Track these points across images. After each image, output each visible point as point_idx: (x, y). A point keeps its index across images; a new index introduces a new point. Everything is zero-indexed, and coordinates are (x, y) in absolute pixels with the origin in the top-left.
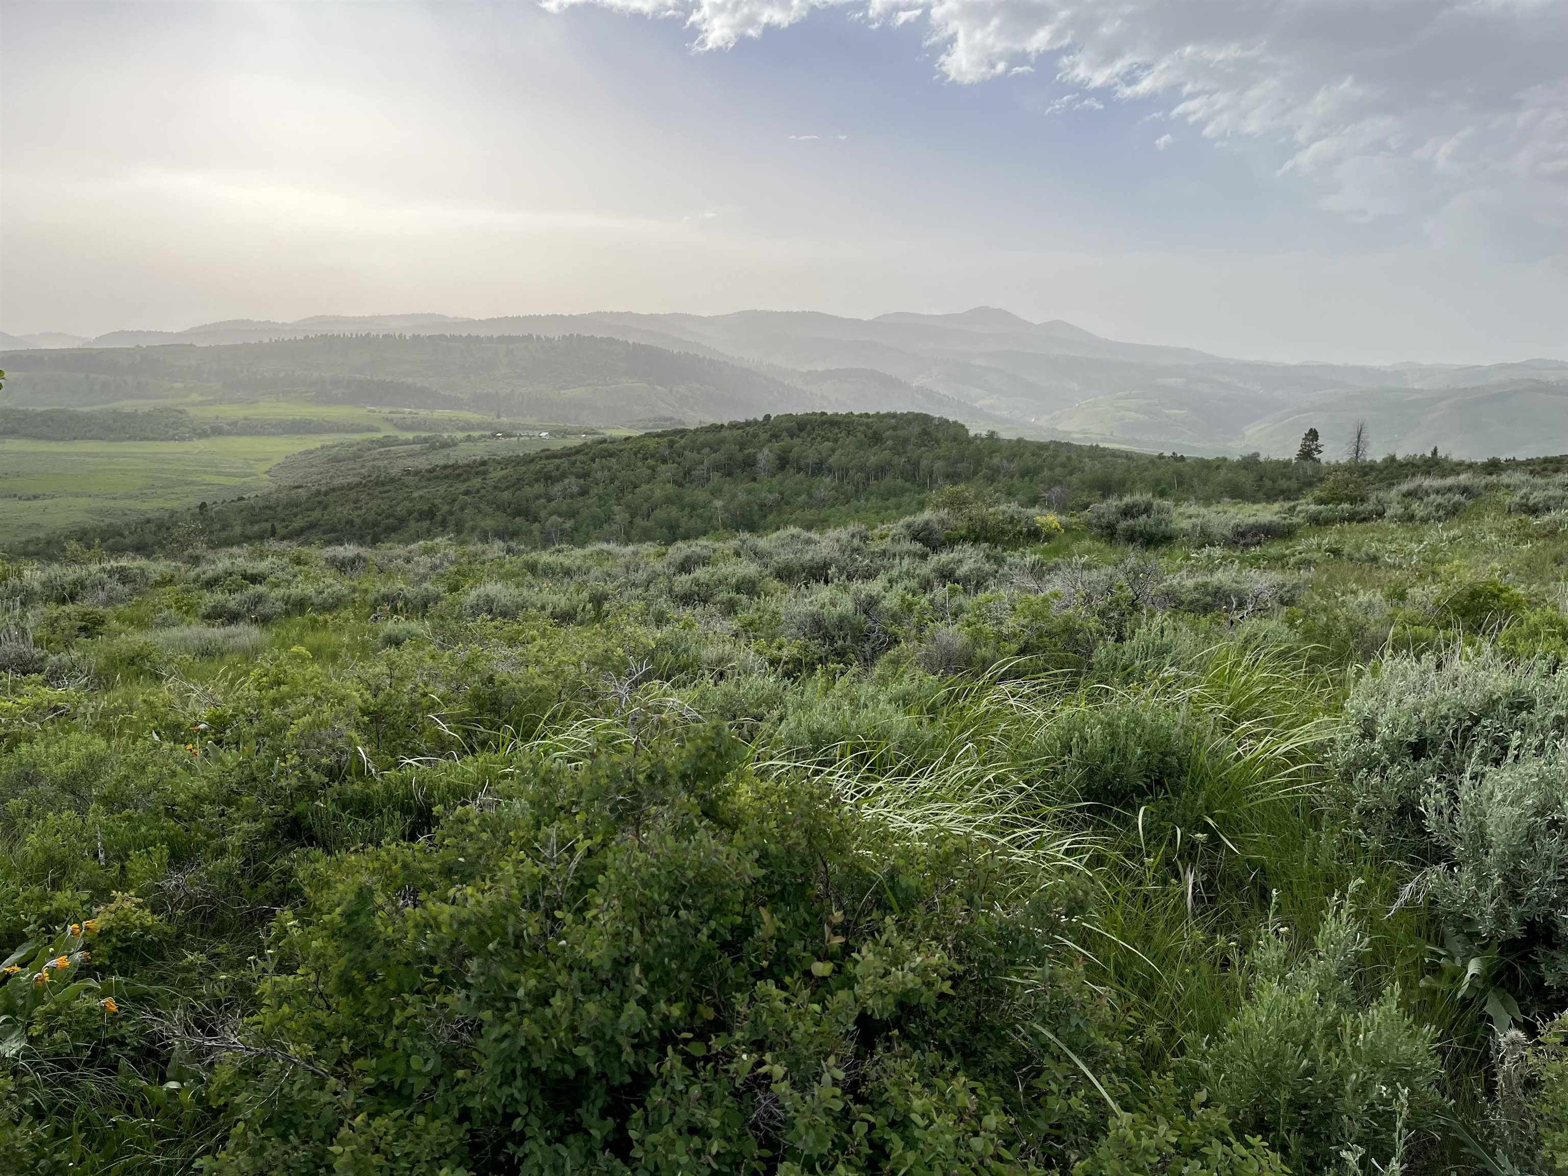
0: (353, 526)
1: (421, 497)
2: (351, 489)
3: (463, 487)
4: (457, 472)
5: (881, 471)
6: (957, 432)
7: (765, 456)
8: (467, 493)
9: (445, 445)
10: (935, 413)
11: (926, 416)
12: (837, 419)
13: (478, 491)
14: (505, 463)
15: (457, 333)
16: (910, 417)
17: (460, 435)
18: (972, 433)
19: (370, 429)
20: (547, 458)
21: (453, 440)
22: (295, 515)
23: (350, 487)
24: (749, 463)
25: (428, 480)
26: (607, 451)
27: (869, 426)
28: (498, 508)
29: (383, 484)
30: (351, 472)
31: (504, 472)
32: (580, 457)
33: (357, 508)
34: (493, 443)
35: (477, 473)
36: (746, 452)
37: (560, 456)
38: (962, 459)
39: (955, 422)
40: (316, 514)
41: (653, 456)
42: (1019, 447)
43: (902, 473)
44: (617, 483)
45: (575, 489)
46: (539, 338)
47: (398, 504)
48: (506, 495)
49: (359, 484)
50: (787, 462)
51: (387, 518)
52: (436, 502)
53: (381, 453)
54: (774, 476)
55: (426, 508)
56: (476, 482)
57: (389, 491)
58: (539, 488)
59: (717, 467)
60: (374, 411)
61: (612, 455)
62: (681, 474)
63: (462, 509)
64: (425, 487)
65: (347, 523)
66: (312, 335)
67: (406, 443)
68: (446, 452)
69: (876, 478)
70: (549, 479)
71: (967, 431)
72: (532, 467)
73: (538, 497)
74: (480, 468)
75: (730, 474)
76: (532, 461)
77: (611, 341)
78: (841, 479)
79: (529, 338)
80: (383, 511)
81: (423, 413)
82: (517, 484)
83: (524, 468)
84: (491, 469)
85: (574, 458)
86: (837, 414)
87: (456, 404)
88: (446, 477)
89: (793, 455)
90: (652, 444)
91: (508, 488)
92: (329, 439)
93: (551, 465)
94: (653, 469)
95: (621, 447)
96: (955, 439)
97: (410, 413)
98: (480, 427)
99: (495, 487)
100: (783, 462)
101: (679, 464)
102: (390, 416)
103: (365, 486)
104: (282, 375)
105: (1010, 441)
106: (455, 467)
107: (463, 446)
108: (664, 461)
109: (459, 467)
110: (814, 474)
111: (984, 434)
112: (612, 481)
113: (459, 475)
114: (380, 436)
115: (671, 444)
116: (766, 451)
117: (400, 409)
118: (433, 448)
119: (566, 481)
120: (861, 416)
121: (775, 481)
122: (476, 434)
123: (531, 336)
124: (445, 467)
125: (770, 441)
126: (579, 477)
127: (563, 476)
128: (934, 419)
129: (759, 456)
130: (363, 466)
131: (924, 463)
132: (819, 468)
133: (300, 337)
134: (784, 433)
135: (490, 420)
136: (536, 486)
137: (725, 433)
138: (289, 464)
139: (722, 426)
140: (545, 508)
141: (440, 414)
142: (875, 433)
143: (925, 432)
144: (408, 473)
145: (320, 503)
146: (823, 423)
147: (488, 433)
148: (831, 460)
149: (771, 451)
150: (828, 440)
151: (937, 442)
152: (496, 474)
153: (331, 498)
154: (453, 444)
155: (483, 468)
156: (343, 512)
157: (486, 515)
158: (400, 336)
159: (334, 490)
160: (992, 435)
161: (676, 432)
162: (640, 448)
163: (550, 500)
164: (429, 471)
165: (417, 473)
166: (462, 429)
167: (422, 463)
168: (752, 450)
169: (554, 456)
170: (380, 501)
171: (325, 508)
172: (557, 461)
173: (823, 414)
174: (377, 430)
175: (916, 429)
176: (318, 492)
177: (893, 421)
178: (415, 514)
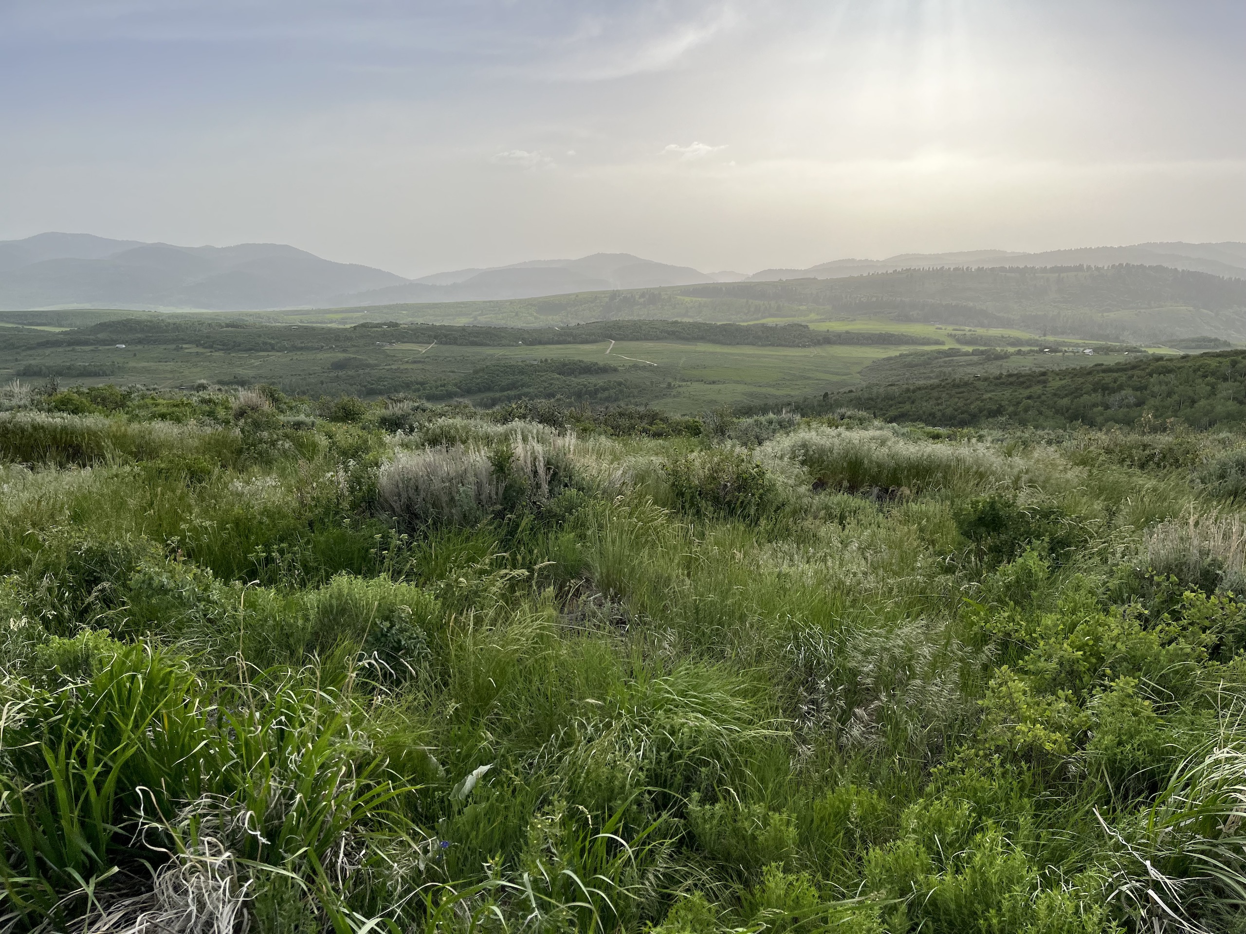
0: (934, 417)
1: (990, 398)
2: (933, 389)
3: (1027, 393)
4: (1021, 379)
8: (1029, 398)
9: (998, 357)
13: (1039, 397)
14: (1062, 374)
15: (1015, 265)
17: (1011, 350)
19: (937, 343)
20: (1104, 371)
21: (1005, 353)
22: (891, 406)
23: (933, 387)
25: (996, 385)
26: (1163, 367)
28: (1057, 412)
29: (958, 386)
30: (922, 376)
31: (1063, 382)
32: (1137, 372)
33: (938, 404)
34: (1040, 357)
35: (1039, 382)
37: (1117, 371)
40: (907, 406)
41: (1213, 374)
44: (1176, 397)
45: (1132, 400)
46: (1089, 268)
47: (971, 403)
48: (1065, 401)
49: (939, 386)
51: (962, 413)
52: (1003, 403)
53: (945, 362)
55: (995, 407)
56: (1037, 389)
57: (963, 392)
58: (1097, 397)
60: (941, 329)
61: (1170, 371)
63: (1026, 410)
64: (993, 391)
65: (930, 415)
66: (899, 269)
67: (966, 354)
68: (999, 363)
70: (1106, 389)
72: (1090, 379)
73: (1095, 405)
74: (1041, 377)
76: (1090, 373)
77: (1160, 269)
79: (1080, 268)
80: (959, 408)
81: (980, 331)
82: (1076, 393)
83: (1081, 380)
84: (1050, 379)
85: (1130, 373)
87: (1008, 324)
88: (1011, 383)
90: (1213, 363)
91: (1066, 395)
92: (904, 349)
93: (1108, 378)
94: (1213, 386)
95: (1179, 365)
97: (970, 331)
98: (1029, 343)
99: (1055, 395)
102: (954, 332)
103: (944, 387)
104: (874, 299)
106: (1018, 375)
107: (1013, 358)
108: (1225, 379)
109: (1022, 376)
112: (1169, 394)
113: (1023, 383)
114: (946, 347)
115: (1234, 364)
117: (962, 328)
118: (988, 359)
119: (1123, 392)
122: (1025, 349)
123: (1081, 266)
124: (1010, 376)
126: (1136, 389)
127: (1121, 388)
130: (932, 372)
133: (890, 271)
135: (1037, 337)
136: (1093, 395)
138: (877, 366)
140: (1102, 414)
141: (995, 332)
144: (978, 379)
145: (909, 398)
147: (1036, 349)
152: (1055, 384)
153: (918, 394)
154: (1006, 356)
155: (1042, 378)
156: (927, 406)
157: (1047, 417)
158: (967, 268)
159: (919, 389)
161: (1237, 353)
162: (1200, 366)
163: (1107, 407)
164: (997, 378)
165: (986, 379)
166: (1013, 344)
167: (979, 371)
169: (1109, 370)
170: (957, 400)
171: (913, 402)
172: (1116, 375)
174: (943, 343)
176: (908, 390)
178: (985, 412)
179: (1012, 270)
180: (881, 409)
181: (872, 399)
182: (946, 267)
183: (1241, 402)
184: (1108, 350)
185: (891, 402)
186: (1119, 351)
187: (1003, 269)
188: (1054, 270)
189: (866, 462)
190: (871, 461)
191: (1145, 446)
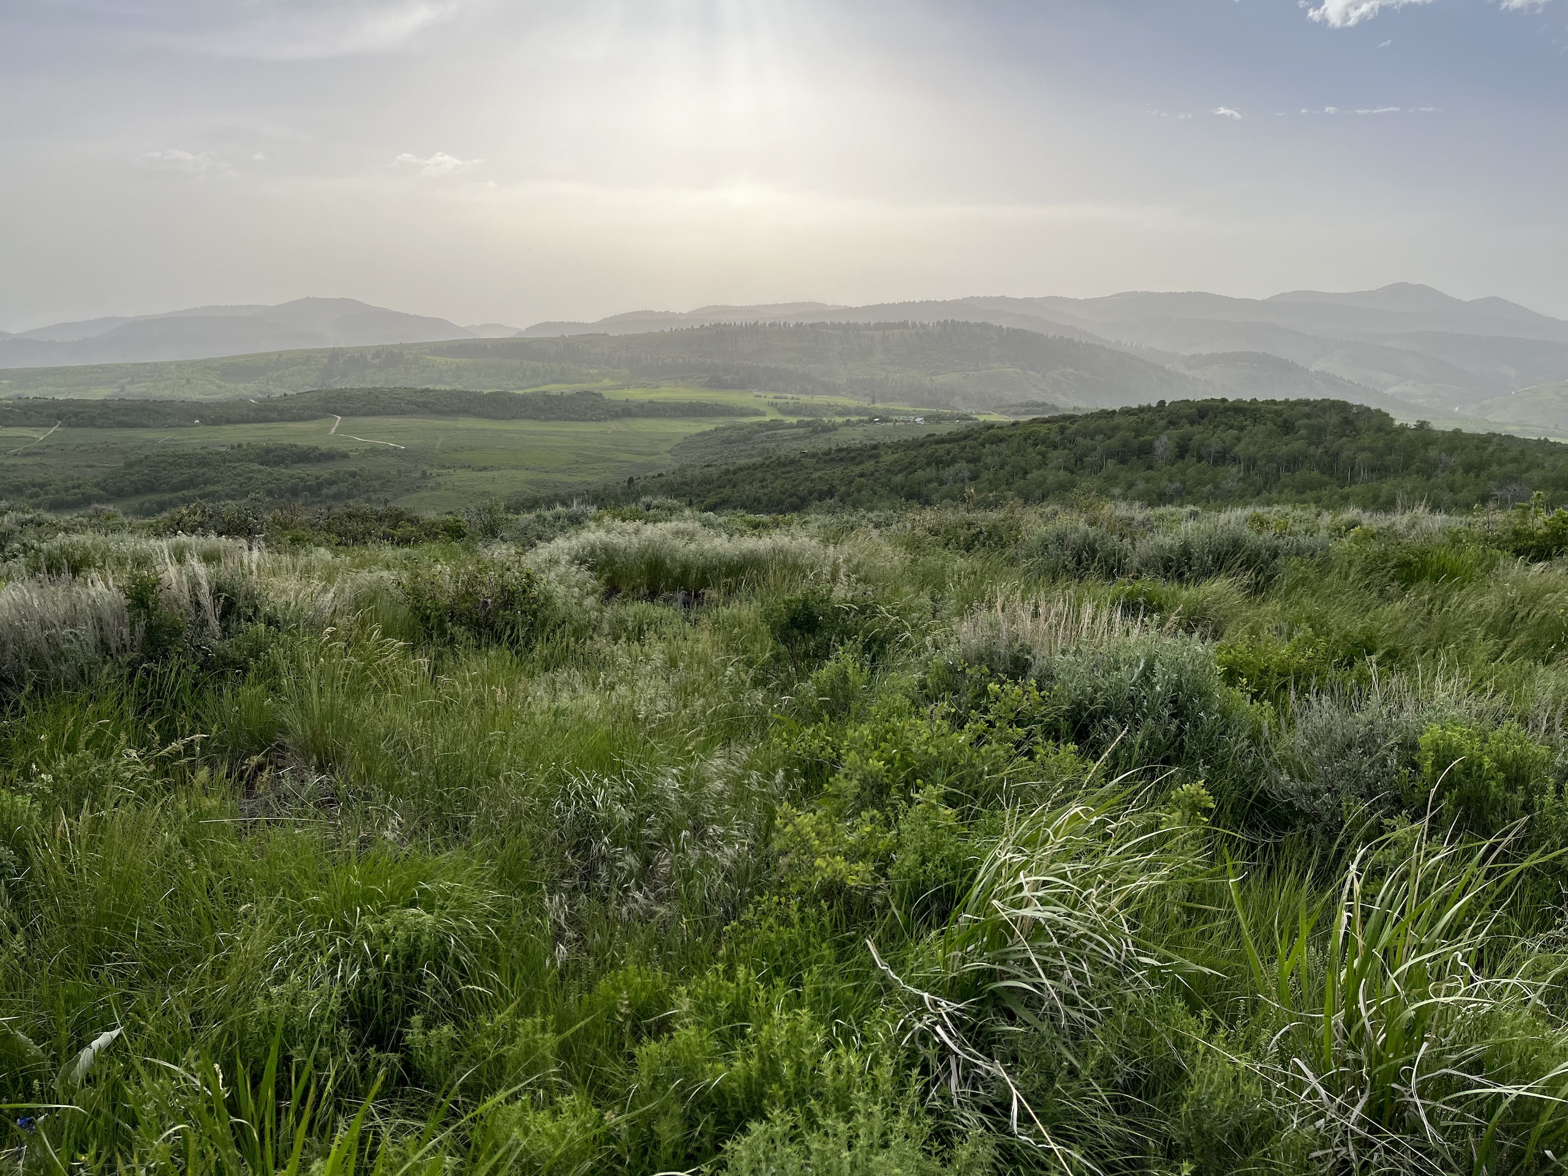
0: (760, 503)
1: (820, 478)
2: (756, 469)
3: (858, 470)
4: (852, 455)
5: (1293, 462)
6: (1380, 422)
7: (1164, 443)
8: (861, 475)
9: (826, 429)
10: (1353, 400)
11: (1345, 404)
12: (1241, 405)
13: (872, 474)
14: (895, 447)
15: (836, 321)
16: (1325, 404)
17: (839, 420)
18: (1397, 423)
19: (757, 413)
20: (937, 442)
21: (833, 424)
22: (709, 491)
23: (755, 467)
24: (1145, 451)
25: (825, 462)
26: (995, 436)
27: (1278, 413)
28: (892, 490)
29: (784, 465)
30: (743, 454)
31: (896, 456)
32: (970, 442)
33: (763, 487)
34: (870, 428)
35: (870, 457)
36: (1141, 439)
37: (950, 441)
38: (1390, 449)
39: (1379, 411)
40: (727, 491)
41: (1043, 442)
42: (1456, 440)
43: (1318, 465)
44: (1008, 468)
45: (967, 474)
46: (914, 324)
47: (800, 484)
48: (899, 478)
49: (762, 465)
50: (1187, 451)
51: (791, 496)
52: (836, 482)
53: (767, 436)
54: (1173, 465)
55: (825, 488)
56: (869, 465)
57: (790, 472)
58: (931, 472)
59: (1110, 454)
60: (760, 396)
61: (1001, 440)
62: (1073, 461)
63: (859, 490)
64: (821, 469)
65: (754, 500)
66: (707, 324)
67: (791, 426)
68: (828, 436)
69: (1288, 469)
70: (940, 463)
71: (1392, 420)
72: (922, 451)
73: (929, 481)
74: (872, 451)
75: (1123, 462)
76: (922, 445)
77: (985, 326)
78: (1248, 469)
79: (904, 325)
80: (787, 490)
81: (804, 399)
82: (909, 468)
83: (914, 453)
84: (883, 453)
85: (962, 443)
86: (1240, 401)
87: (833, 390)
88: (842, 460)
89: (1194, 444)
90: (1043, 430)
91: (900, 471)
92: (721, 422)
93: (941, 449)
94: (1044, 455)
95: (1010, 433)
96: (1379, 430)
97: (793, 398)
98: (857, 412)
99: (888, 471)
100: (1182, 451)
101: (1070, 450)
102: (775, 401)
103: (768, 466)
104: (680, 361)
105: (1443, 432)
106: (848, 450)
107: (841, 430)
108: (1055, 448)
109: (853, 450)
110: (1216, 463)
111: (1412, 424)
112: (1002, 467)
113: (854, 458)
114: (767, 419)
115: (1063, 430)
116: (1164, 438)
117: (784, 395)
118: (815, 432)
119: (957, 466)
120: (1266, 402)
121: (1174, 469)
122: (854, 419)
123: (906, 322)
124: (840, 450)
125: (1168, 428)
126: (969, 461)
127: (954, 461)
128: (1353, 406)
129: (1157, 443)
130: (753, 448)
131: (1344, 455)
132: (1222, 458)
133: (697, 326)
134: (1184, 420)
135: (865, 405)
136: (928, 470)
137: (1118, 420)
138: (689, 443)
139: (1114, 412)
140: (937, 491)
141: (819, 400)
142: (1285, 421)
143: (1347, 421)
144: (806, 455)
145: (730, 481)
146: (1227, 410)
147: (866, 418)
148: (1236, 449)
149: (1169, 438)
150: (1231, 427)
151: (1358, 431)
152: (888, 458)
153: (740, 475)
154: (834, 428)
155: (874, 452)
156: (751, 490)
157: (881, 496)
158: (785, 324)
159: (741, 469)
160: (1422, 425)
161: (1065, 418)
162: (1030, 434)
163: (942, 483)
164: (826, 454)
165: (814, 455)
166: (841, 414)
167: (806, 446)
168: (1148, 437)
169: (941, 441)
170: (783, 481)
171: (734, 486)
172: (948, 446)
173: (1224, 400)
174: (763, 414)
175: (1335, 419)
176: (728, 471)
177: (1307, 409)
178: (816, 494)
179: (833, 326)
180: (699, 496)
181: (685, 484)
182: (761, 322)
183: (1072, 472)
184: (938, 418)
185: (708, 487)
186: (951, 418)
187: (823, 325)
188: (879, 326)
189: (668, 561)
190: (673, 560)
191: (970, 525)
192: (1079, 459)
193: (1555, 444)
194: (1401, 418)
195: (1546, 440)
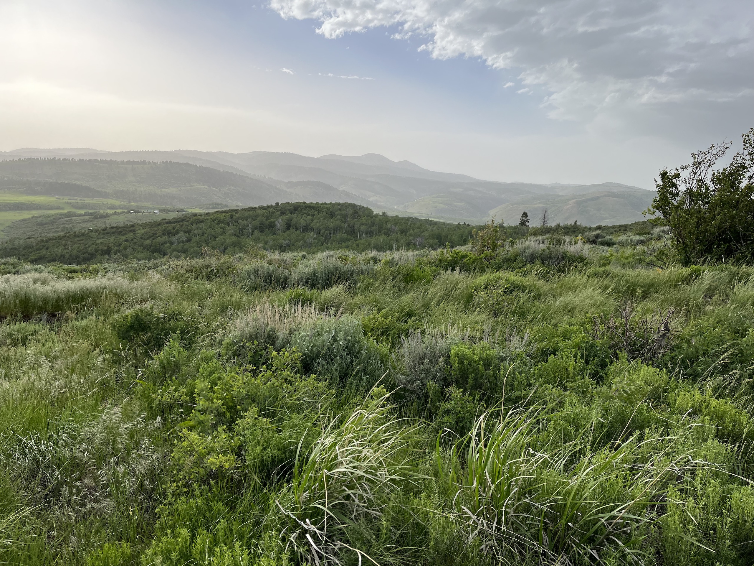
0: (64, 257)
1: (101, 243)
2: (60, 239)
3: (124, 238)
4: (119, 230)
5: (336, 230)
6: (368, 212)
7: (280, 222)
8: (126, 241)
9: (102, 217)
10: (358, 203)
11: (354, 204)
12: (312, 205)
13: (132, 240)
14: (144, 226)
15: (104, 159)
16: (347, 205)
17: (110, 212)
18: (375, 213)
19: (58, 208)
20: (167, 223)
21: (107, 214)
22: (31, 252)
23: (60, 238)
24: (272, 226)
25: (104, 234)
26: (198, 219)
27: (328, 209)
28: (144, 248)
29: (78, 236)
30: (51, 231)
31: (145, 230)
32: (185, 223)
33: (66, 249)
34: (129, 216)
35: (130, 231)
36: (270, 220)
37: (174, 222)
38: (373, 224)
39: (367, 208)
40: (44, 252)
41: (223, 222)
42: (397, 220)
43: (346, 231)
44: (206, 235)
45: (184, 239)
46: (149, 162)
47: (89, 247)
48: (148, 242)
49: (64, 237)
50: (290, 226)
51: (84, 253)
52: (110, 245)
53: (67, 221)
54: (284, 232)
55: (105, 248)
56: (130, 235)
57: (83, 240)
58: (165, 238)
59: (256, 228)
60: (60, 199)
61: (201, 222)
62: (238, 231)
63: (125, 249)
64: (103, 238)
65: (61, 256)
67: (80, 215)
68: (103, 220)
69: (334, 233)
70: (169, 233)
71: (373, 212)
72: (160, 228)
73: (165, 243)
74: (132, 228)
75: (262, 231)
76: (159, 225)
77: (187, 165)
78: (317, 234)
79: (144, 162)
80: (81, 250)
81: (87, 200)
82: (153, 236)
83: (155, 229)
84: (137, 229)
85: (181, 223)
86: (312, 203)
87: (106, 195)
88: (114, 233)
89: (293, 223)
90: (222, 217)
91: (148, 238)
92: (35, 213)
93: (170, 227)
94: (223, 229)
95: (206, 218)
96: (368, 216)
97: (80, 200)
98: (120, 207)
99: (141, 238)
100: (288, 226)
101: (237, 226)
102: (69, 201)
103: (68, 237)
104: (6, 179)
105: (392, 217)
106: (117, 228)
107: (112, 217)
108: (229, 225)
109: (120, 228)
110: (303, 231)
111: (380, 213)
112: (203, 235)
113: (121, 232)
114: (65, 211)
115: (232, 216)
116: (280, 220)
117: (74, 198)
118: (96, 218)
119: (179, 235)
120: (322, 204)
121: (285, 234)
122: (119, 211)
124: (112, 228)
125: (280, 216)
126: (185, 232)
127: (177, 232)
128: (357, 206)
129: (276, 223)
130: (58, 228)
131: (356, 227)
132: (306, 229)
133: (16, 159)
134: (288, 212)
135: (125, 204)
137: (259, 211)
138: (15, 226)
139: (255, 208)
140: (170, 248)
141: (97, 201)
142: (331, 212)
143: (355, 212)
144: (91, 231)
145: (44, 246)
146: (306, 207)
147: (126, 211)
148: (312, 225)
149: (282, 220)
150: (309, 215)
151: (360, 216)
152: (141, 231)
153: (50, 243)
154: (107, 216)
156: (59, 251)
157: (139, 252)
159: (50, 239)
160: (384, 214)
161: (232, 211)
162: (216, 218)
163: (172, 244)
164: (104, 230)
165: (96, 231)
166: (110, 208)
167: (91, 226)
168: (272, 220)
169: (169, 222)
170: (78, 245)
171: (47, 249)
172: (174, 225)
173: (305, 203)
174: (63, 208)
175: (351, 211)
176: (42, 241)
177: (340, 207)
178: (99, 252)
179: (102, 161)
180: (24, 255)
181: (15, 249)
182: (57, 158)
183: (238, 237)
184: (167, 211)
185: (30, 250)
186: (174, 211)
187: (96, 161)
188: (129, 162)
192: (241, 230)
193: (431, 221)
194: (377, 211)
195: (428, 219)
